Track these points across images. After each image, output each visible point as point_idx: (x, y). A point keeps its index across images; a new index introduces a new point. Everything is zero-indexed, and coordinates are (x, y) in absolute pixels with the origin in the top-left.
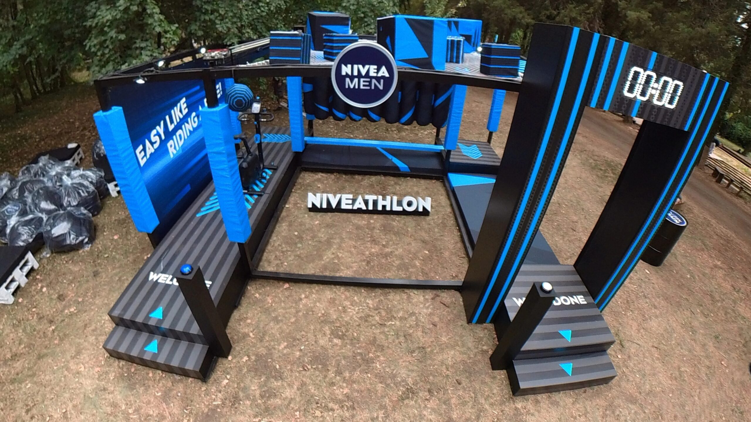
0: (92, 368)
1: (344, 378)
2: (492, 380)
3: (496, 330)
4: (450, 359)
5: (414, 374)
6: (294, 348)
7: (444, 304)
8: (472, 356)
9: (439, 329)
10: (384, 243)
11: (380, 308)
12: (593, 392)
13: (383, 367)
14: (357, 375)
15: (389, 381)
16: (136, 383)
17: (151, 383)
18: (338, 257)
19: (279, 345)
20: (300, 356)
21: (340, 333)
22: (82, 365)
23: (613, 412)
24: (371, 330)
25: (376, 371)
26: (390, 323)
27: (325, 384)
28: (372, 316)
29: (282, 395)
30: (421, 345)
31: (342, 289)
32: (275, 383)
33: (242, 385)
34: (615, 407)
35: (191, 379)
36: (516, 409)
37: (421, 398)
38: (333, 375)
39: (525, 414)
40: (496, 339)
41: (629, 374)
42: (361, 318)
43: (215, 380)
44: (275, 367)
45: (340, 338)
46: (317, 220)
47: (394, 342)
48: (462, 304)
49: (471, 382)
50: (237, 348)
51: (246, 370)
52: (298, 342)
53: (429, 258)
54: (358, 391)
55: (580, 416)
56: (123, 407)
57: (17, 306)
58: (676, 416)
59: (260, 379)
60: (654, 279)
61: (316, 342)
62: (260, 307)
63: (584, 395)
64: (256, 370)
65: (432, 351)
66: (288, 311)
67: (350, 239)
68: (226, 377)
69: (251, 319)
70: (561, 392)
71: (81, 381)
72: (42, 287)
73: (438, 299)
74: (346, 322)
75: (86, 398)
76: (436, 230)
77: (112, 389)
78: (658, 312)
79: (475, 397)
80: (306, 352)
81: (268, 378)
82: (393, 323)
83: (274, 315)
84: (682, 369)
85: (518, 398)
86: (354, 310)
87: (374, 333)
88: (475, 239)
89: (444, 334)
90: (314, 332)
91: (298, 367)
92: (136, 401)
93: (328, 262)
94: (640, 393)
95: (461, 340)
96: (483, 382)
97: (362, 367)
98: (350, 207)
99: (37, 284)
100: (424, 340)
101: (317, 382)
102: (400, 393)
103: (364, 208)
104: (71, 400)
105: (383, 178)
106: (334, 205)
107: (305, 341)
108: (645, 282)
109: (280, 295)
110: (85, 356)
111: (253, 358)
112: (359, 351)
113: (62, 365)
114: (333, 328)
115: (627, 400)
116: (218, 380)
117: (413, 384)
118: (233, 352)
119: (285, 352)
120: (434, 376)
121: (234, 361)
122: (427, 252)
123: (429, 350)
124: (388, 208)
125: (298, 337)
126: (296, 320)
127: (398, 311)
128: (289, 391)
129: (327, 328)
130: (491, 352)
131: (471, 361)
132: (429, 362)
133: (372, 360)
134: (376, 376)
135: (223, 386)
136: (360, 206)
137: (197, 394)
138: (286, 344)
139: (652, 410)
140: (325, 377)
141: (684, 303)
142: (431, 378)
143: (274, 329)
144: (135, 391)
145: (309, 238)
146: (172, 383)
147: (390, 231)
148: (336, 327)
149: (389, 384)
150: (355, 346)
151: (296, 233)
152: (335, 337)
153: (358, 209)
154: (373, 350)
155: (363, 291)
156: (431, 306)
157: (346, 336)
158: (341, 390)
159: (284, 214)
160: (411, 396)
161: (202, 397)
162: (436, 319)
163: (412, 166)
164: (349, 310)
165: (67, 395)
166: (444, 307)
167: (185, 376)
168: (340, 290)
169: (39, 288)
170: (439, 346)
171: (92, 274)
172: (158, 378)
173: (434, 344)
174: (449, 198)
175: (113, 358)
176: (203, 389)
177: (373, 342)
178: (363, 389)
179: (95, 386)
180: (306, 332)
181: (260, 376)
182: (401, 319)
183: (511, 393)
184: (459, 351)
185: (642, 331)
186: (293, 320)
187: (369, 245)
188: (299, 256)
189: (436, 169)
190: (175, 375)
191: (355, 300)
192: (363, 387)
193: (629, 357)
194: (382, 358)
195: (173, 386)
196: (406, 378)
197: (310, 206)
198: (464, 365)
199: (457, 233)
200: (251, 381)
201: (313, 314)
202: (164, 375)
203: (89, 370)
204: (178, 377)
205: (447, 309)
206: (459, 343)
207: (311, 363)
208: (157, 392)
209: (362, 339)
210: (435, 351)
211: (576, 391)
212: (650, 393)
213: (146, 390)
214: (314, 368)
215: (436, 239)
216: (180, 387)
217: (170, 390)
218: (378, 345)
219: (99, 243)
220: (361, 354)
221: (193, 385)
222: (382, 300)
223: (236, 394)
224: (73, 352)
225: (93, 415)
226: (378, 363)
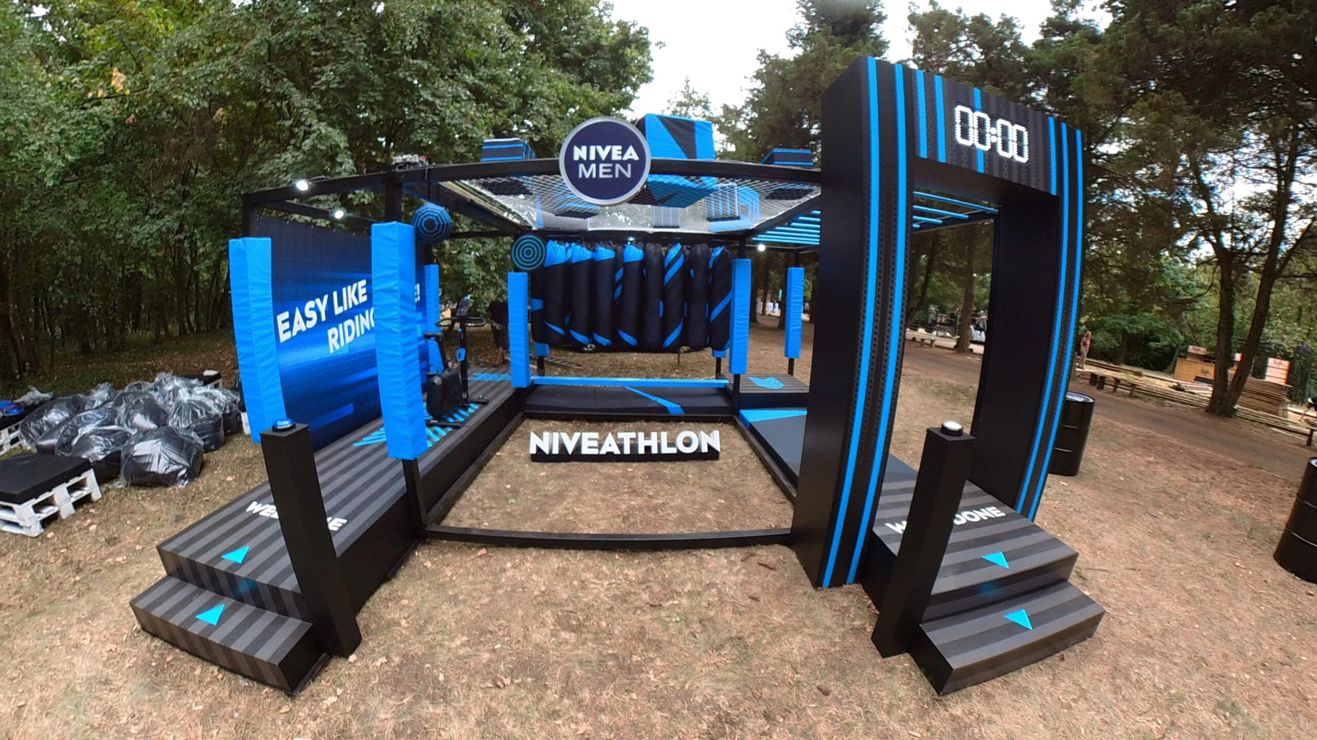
0: (103, 643)
1: (581, 701)
2: (889, 675)
3: (868, 591)
4: (795, 651)
5: (729, 687)
6: (481, 647)
7: (766, 566)
8: (837, 640)
9: (765, 605)
10: (651, 494)
11: (650, 581)
12: (1076, 656)
13: (662, 680)
14: (607, 697)
15: (678, 705)
16: (166, 682)
17: (191, 686)
18: (575, 514)
19: (452, 640)
20: (491, 661)
21: (574, 623)
22: (88, 635)
23: (1127, 678)
24: (633, 616)
25: (648, 689)
26: (671, 602)
27: (537, 714)
28: (635, 593)
29: (442, 733)
30: (734, 634)
31: (580, 554)
32: (431, 709)
33: (362, 708)
34: (1125, 668)
35: (267, 689)
36: (954, 718)
37: (753, 731)
38: (557, 696)
39: (975, 725)
40: (873, 607)
41: (1116, 613)
42: (615, 597)
43: (312, 696)
44: (437, 677)
45: (574, 631)
46: (544, 470)
47: (680, 633)
48: (798, 561)
49: (847, 685)
50: (369, 643)
51: (377, 681)
52: (489, 636)
53: (729, 508)
54: (610, 728)
55: (1074, 701)
56: (124, 720)
57: (42, 543)
58: (1225, 656)
59: (402, 700)
60: (1078, 489)
61: (524, 637)
62: (430, 582)
63: (1063, 664)
64: (398, 682)
65: (758, 642)
66: (478, 586)
67: (595, 490)
68: (335, 691)
69: (410, 599)
70: (1023, 669)
71: (75, 661)
72: (90, 525)
73: (754, 560)
74: (586, 604)
75: (69, 690)
76: (732, 474)
77: (120, 683)
78: (1107, 526)
79: (866, 713)
80: (503, 654)
81: (417, 699)
82: (676, 602)
83: (451, 593)
84: (1188, 587)
85: (949, 696)
86: (602, 585)
87: (640, 621)
88: (797, 471)
89: (775, 611)
90: (523, 621)
91: (485, 680)
92: (151, 714)
93: (557, 520)
94: (1150, 637)
95: (809, 617)
96: (873, 682)
97: (617, 681)
98: (595, 452)
99: (86, 519)
100: (738, 625)
101: (522, 710)
102: (705, 727)
103: (617, 451)
104: (42, 687)
105: (645, 424)
106: (570, 449)
107: (504, 636)
108: (1067, 495)
109: (468, 565)
110: (100, 623)
111: (397, 660)
112: (610, 652)
113: (59, 629)
114: (560, 614)
115: (1137, 652)
116: (318, 695)
117: (730, 706)
118: (361, 649)
119: (461, 652)
120: (770, 687)
121: (359, 664)
122: (723, 501)
123: (752, 640)
124: (654, 451)
125: (490, 628)
126: (490, 601)
127: (683, 583)
128: (457, 726)
129: (549, 613)
130: (870, 629)
131: (838, 648)
132: (756, 662)
133: (639, 668)
134: (649, 696)
135: (325, 707)
136: (610, 450)
137: (269, 718)
138: (465, 638)
139: (1186, 656)
140: (540, 699)
141: (1135, 508)
142: (765, 690)
143: (447, 613)
144: (158, 694)
145: (527, 492)
146: (230, 692)
147: (659, 480)
148: (567, 611)
149: (678, 712)
150: (603, 644)
151: (508, 486)
152: (564, 629)
153: (608, 453)
154: (639, 650)
155: (617, 557)
156: (743, 571)
157: (585, 627)
158: (573, 726)
159: (492, 462)
160: (728, 730)
161: (277, 726)
162: (756, 590)
163: (685, 405)
164: (592, 586)
165: (40, 678)
166: (766, 569)
167: (258, 682)
168: (576, 557)
169: (86, 524)
170: (771, 631)
171: (174, 519)
172: (208, 679)
173: (761, 628)
174: (745, 438)
175: (145, 634)
176: (285, 709)
177: (641, 634)
178: (621, 724)
179: (94, 673)
180: (508, 621)
181: (403, 694)
182: (690, 594)
183: (933, 690)
184: (810, 635)
185: (1098, 552)
186: (485, 600)
187: (626, 496)
188: (509, 514)
189: (721, 407)
190: (240, 677)
191: (602, 572)
192: (621, 719)
193: (1101, 590)
194: (658, 663)
195: (230, 697)
196: (713, 696)
197: (533, 451)
198: (825, 657)
199: (766, 478)
200: (382, 701)
201: (524, 592)
202: (220, 676)
203: (96, 646)
204: (243, 683)
205: (773, 572)
206: (807, 622)
207: (511, 673)
208: (197, 704)
209: (616, 632)
210: (764, 642)
211: (1048, 661)
212: (1164, 633)
213: (178, 696)
214: (518, 684)
215: (735, 485)
216: (243, 702)
217: (222, 704)
218: (649, 640)
219: (201, 483)
220: (615, 657)
221: (269, 700)
222: (652, 569)
223: (345, 726)
224: (85, 613)
225: (67, 723)
226: (651, 672)
